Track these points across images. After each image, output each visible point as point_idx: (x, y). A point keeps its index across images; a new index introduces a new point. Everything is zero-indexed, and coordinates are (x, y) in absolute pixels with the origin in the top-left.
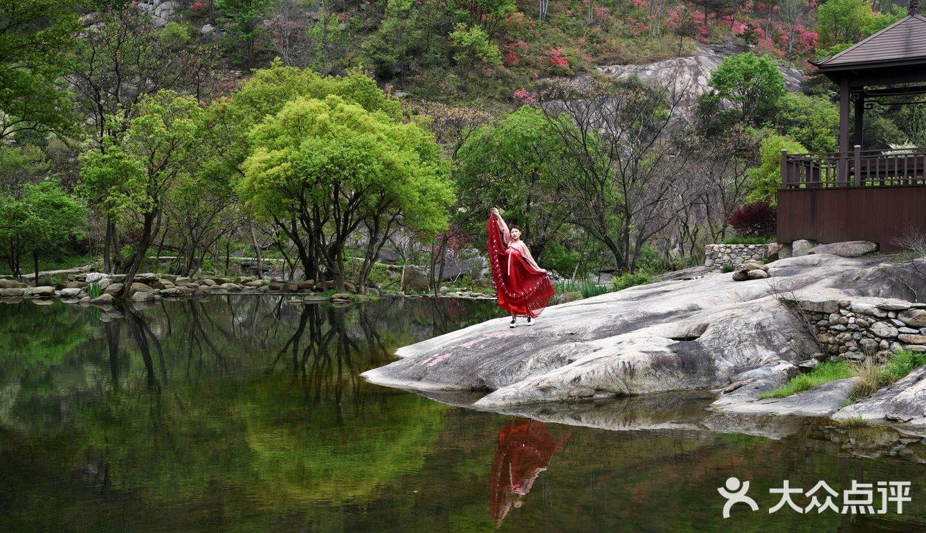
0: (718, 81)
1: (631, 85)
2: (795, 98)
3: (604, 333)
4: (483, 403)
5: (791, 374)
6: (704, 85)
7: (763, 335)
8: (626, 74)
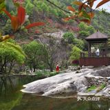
0: (64, 36)
1: (50, 37)
2: (76, 39)
3: (59, 83)
4: (43, 95)
5: (87, 88)
6: (62, 37)
7: (83, 82)
8: (49, 35)
